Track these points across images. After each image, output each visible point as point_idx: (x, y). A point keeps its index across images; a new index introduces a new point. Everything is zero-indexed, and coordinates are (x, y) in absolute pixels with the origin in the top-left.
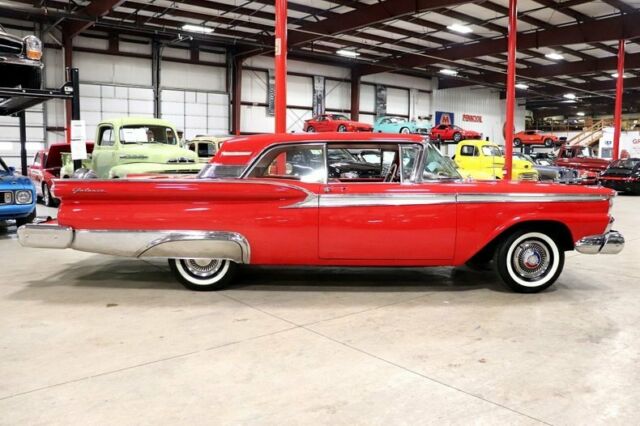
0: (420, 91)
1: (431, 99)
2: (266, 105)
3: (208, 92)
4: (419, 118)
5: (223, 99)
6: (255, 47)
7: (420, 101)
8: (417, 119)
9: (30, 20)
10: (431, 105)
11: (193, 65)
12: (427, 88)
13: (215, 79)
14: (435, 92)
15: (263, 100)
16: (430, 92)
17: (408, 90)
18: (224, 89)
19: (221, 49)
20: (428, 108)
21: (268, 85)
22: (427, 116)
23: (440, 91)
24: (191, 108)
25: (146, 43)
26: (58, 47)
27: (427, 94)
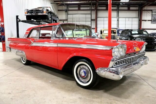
2: (151, 21)
3: (132, 18)
5: (137, 20)
6: (145, 4)
9: (89, 5)
11: (128, 11)
13: (135, 14)
15: (150, 19)
18: (137, 17)
19: (137, 6)
21: (152, 15)
24: (127, 22)
25: (115, 6)
26: (94, 10)
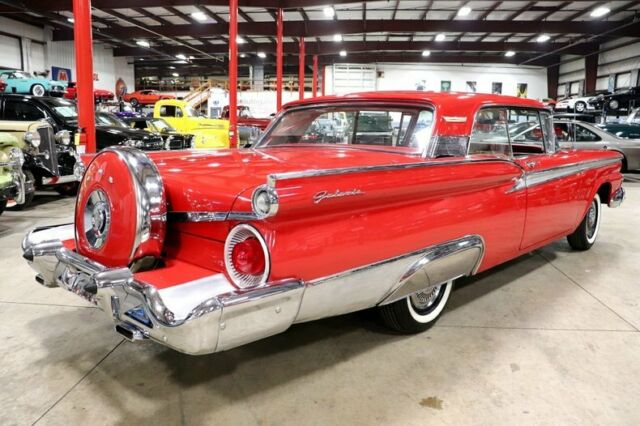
0: (33, 41)
1: (45, 52)
4: (35, 73)
7: (33, 53)
8: (32, 74)
10: (46, 58)
12: (40, 38)
14: (50, 43)
16: (43, 43)
17: (19, 39)
20: (42, 61)
22: (43, 71)
23: (55, 44)
27: (40, 46)
